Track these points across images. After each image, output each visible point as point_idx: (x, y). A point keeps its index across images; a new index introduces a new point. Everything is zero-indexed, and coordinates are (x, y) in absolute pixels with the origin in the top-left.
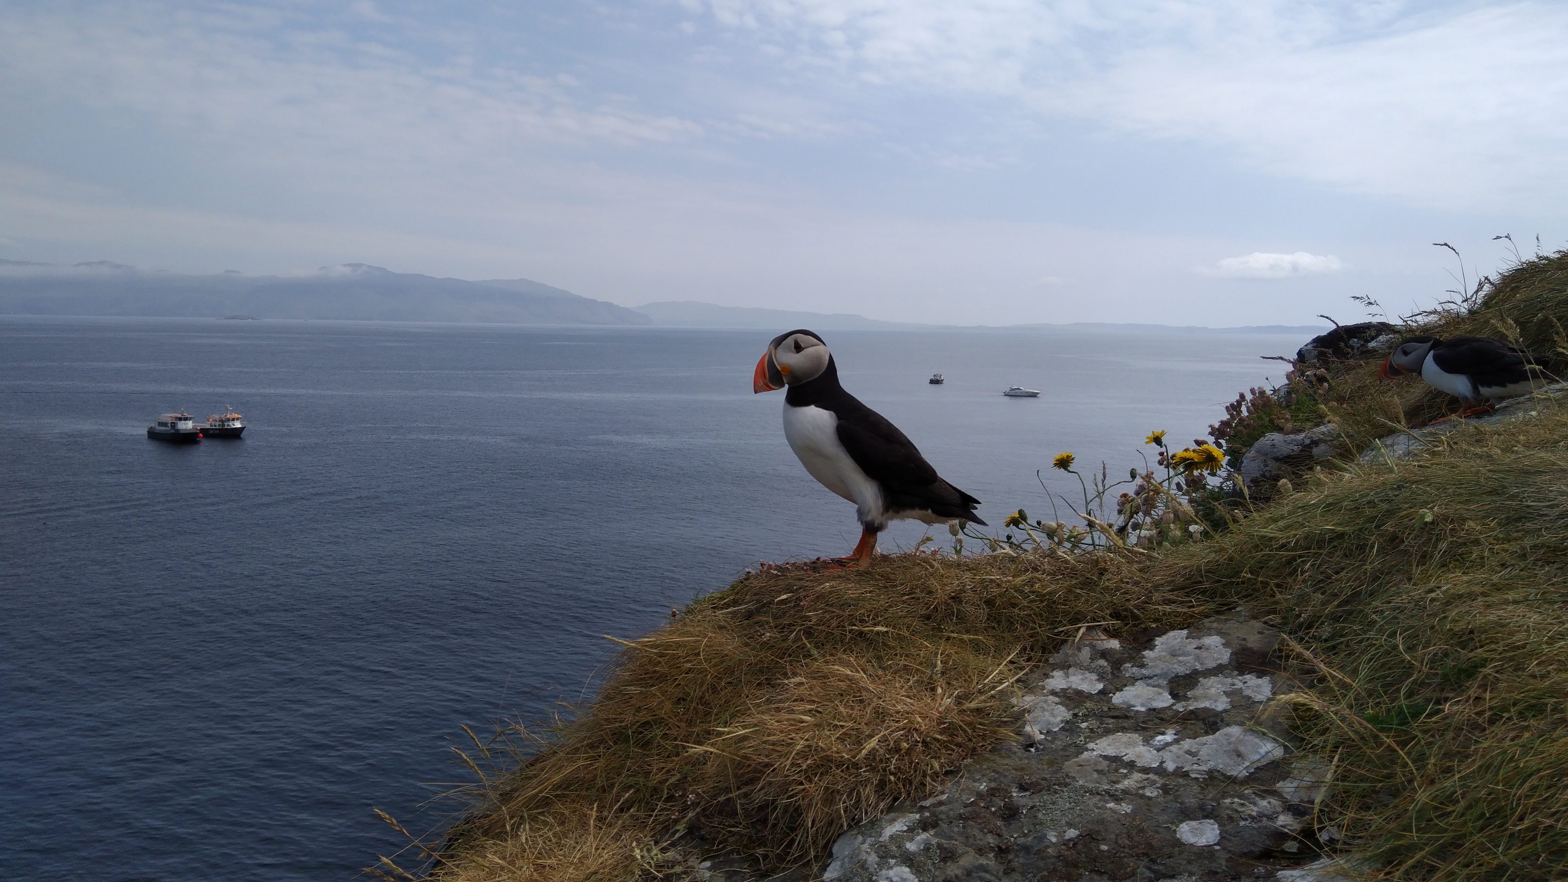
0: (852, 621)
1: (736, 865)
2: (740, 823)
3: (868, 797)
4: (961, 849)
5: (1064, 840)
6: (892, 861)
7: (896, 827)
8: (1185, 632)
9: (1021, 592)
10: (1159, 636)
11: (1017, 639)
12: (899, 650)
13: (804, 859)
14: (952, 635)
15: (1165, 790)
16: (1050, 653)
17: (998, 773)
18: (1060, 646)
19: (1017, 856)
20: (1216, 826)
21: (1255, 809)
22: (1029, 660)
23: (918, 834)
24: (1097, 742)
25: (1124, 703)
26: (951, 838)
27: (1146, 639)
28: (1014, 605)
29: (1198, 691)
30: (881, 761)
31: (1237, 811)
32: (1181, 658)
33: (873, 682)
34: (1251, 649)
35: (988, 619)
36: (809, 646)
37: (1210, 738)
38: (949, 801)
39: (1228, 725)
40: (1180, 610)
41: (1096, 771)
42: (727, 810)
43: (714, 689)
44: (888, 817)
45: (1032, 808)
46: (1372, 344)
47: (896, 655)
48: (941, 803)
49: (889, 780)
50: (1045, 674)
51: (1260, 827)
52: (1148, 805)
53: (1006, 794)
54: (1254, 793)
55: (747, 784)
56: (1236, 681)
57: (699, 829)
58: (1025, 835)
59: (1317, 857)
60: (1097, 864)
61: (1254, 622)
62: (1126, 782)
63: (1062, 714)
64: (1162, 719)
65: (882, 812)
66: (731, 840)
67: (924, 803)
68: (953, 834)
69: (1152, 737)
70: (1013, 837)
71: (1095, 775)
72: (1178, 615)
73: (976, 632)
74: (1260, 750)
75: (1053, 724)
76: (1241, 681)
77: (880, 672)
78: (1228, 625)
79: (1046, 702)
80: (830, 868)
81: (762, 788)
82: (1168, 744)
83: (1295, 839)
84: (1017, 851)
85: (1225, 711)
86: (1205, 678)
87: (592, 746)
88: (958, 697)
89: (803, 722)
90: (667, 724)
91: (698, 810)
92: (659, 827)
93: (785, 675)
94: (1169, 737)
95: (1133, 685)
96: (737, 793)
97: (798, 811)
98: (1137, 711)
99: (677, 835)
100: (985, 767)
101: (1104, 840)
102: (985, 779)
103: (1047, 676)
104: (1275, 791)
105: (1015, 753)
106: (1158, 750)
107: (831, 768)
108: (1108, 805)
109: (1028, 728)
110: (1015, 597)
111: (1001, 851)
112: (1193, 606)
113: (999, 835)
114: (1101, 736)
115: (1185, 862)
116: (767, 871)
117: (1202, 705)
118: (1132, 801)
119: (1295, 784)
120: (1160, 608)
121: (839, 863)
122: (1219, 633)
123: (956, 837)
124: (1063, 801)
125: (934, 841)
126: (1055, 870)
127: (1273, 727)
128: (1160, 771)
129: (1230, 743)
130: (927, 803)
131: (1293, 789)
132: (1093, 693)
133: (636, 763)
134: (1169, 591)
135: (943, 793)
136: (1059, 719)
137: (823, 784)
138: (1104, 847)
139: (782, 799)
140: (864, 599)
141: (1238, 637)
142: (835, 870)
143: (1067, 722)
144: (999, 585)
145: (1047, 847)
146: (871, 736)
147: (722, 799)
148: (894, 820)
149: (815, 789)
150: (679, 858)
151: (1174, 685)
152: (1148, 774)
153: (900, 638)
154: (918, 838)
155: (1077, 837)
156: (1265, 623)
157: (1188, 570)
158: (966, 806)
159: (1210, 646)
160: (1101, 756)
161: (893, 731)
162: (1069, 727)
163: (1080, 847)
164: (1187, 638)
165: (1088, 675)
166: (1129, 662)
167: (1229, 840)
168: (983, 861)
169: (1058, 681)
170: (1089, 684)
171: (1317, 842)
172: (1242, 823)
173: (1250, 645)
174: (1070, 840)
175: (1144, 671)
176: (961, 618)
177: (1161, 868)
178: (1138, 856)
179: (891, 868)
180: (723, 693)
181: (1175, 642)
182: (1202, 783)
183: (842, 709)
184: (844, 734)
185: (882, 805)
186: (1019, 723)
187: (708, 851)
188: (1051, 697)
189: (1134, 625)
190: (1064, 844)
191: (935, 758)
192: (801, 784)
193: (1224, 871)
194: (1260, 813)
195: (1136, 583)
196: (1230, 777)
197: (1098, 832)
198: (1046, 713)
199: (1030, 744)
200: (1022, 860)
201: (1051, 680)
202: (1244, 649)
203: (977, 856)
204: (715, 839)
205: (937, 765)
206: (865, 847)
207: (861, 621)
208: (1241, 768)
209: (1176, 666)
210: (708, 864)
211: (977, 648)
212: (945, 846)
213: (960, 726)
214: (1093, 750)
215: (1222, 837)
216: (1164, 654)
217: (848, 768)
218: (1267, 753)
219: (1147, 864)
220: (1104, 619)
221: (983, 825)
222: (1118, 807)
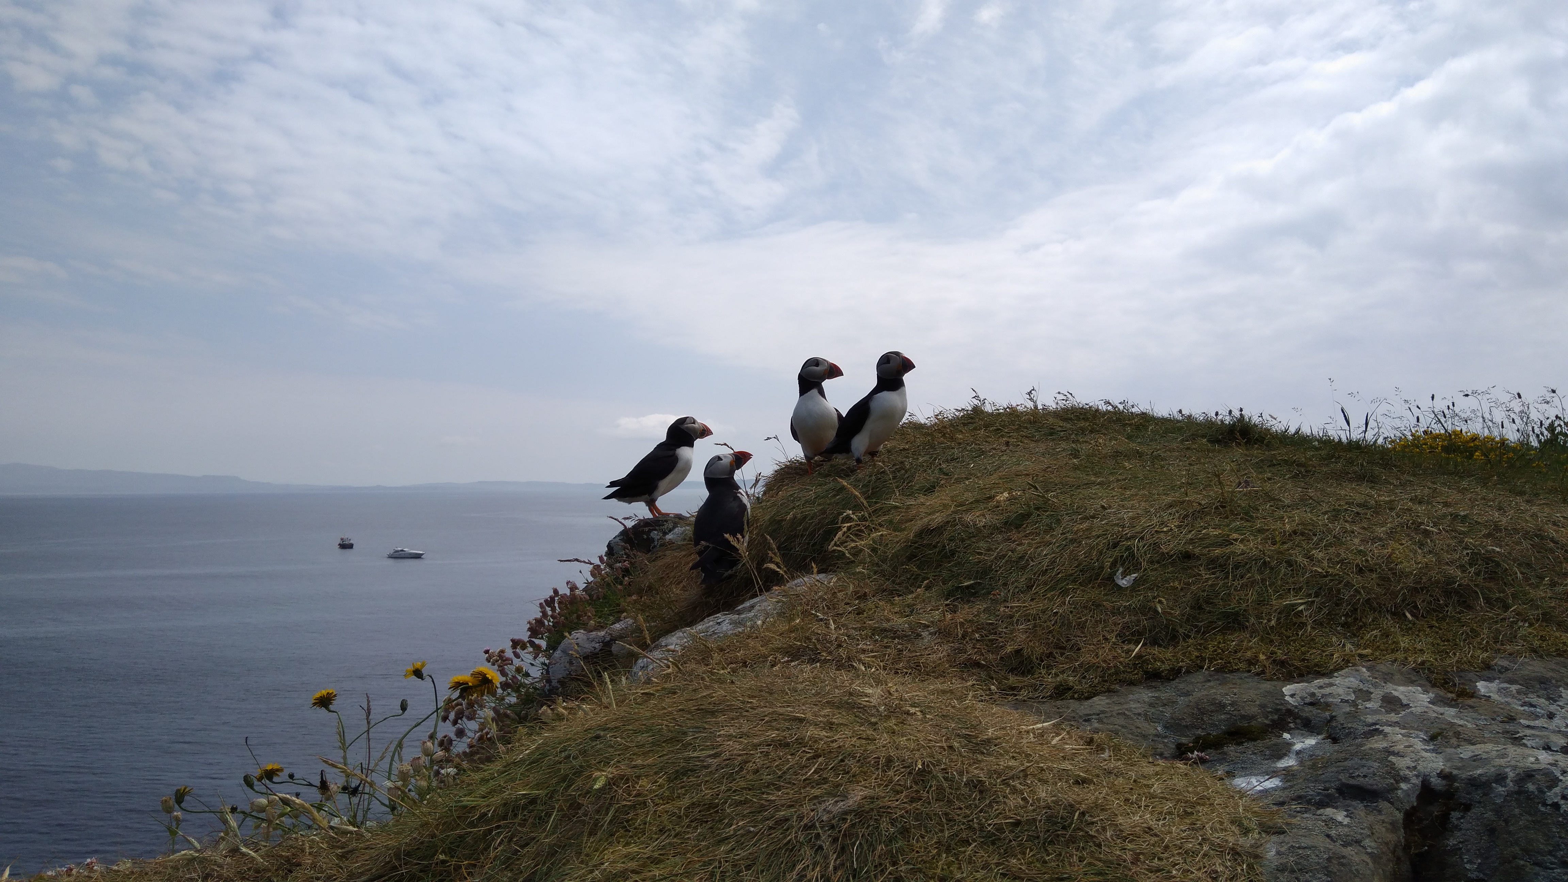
46: (669, 537)
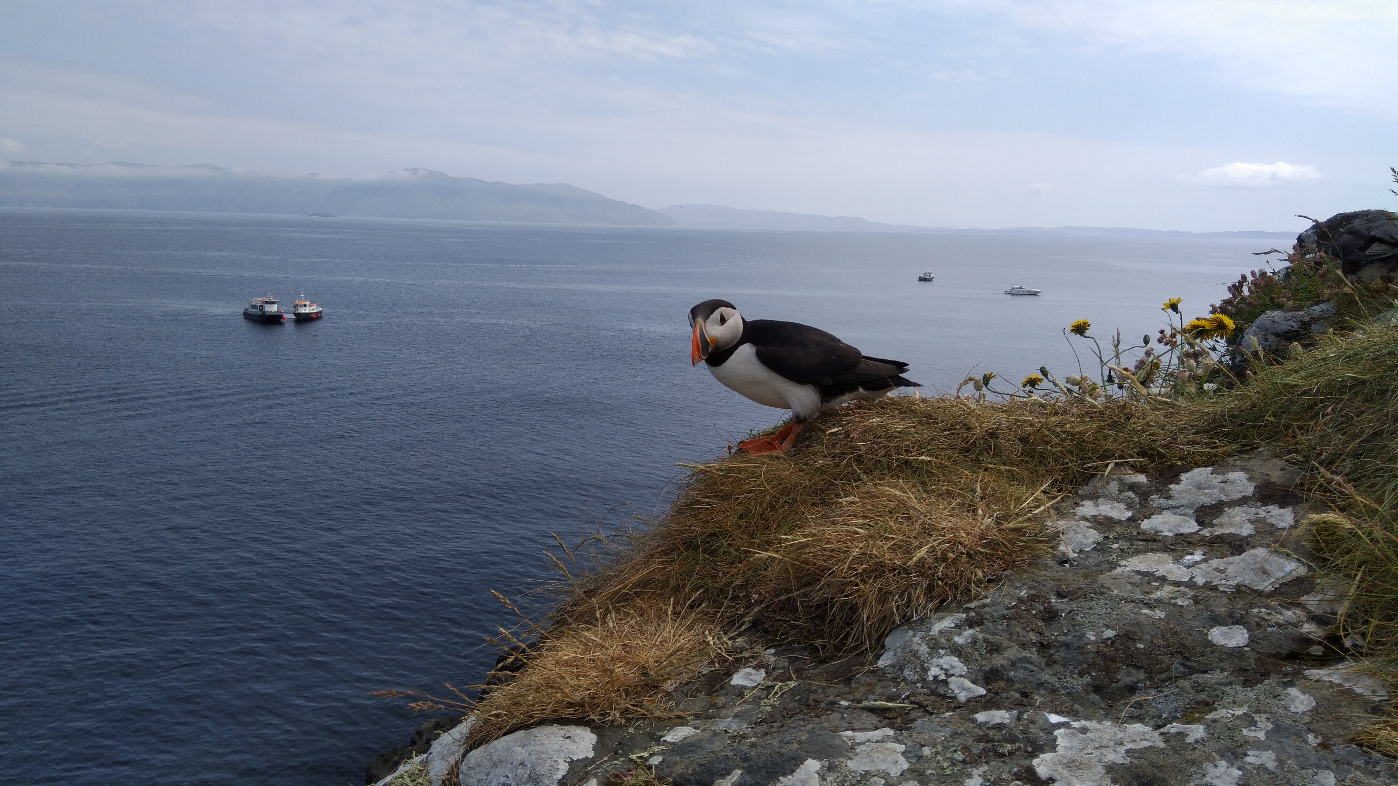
0: (898, 450)
1: (797, 652)
2: (801, 618)
3: (918, 598)
4: (1005, 643)
5: (1102, 639)
6: (942, 652)
7: (946, 623)
8: (1209, 469)
9: (1053, 431)
10: (1185, 472)
11: (1050, 472)
12: (941, 478)
13: (859, 649)
14: (990, 466)
15: (1196, 600)
16: (1079, 485)
17: (1037, 582)
18: (1089, 480)
19: (1058, 651)
20: (1246, 631)
21: (1281, 618)
22: (1059, 491)
23: (965, 630)
24: (1129, 560)
25: (1152, 529)
26: (996, 634)
27: (1171, 474)
28: (1047, 443)
29: (1223, 519)
30: (930, 568)
31: (1264, 619)
32: (1206, 491)
33: (919, 502)
34: (1274, 483)
35: (1022, 454)
36: (859, 472)
37: (1236, 558)
38: (993, 604)
39: (1254, 547)
40: (1203, 450)
41: (1130, 583)
42: (788, 607)
43: (773, 508)
44: (936, 616)
45: (1070, 612)
47: (939, 481)
48: (985, 606)
49: (938, 584)
50: (1075, 503)
51: (1286, 633)
52: (1180, 612)
53: (1046, 599)
54: (1280, 605)
55: (805, 586)
56: (1260, 511)
57: (763, 623)
58: (1065, 634)
59: (1341, 659)
60: (1134, 660)
61: (1276, 461)
62: (1159, 593)
63: (1093, 536)
64: (1189, 543)
65: (931, 611)
66: (792, 632)
67: (969, 605)
68: (997, 631)
69: (1181, 557)
70: (1054, 634)
71: (1129, 587)
72: (1202, 454)
73: (1012, 465)
74: (1285, 569)
75: (1085, 545)
76: (1264, 511)
77: (925, 495)
78: (1251, 462)
79: (1078, 525)
80: (884, 657)
81: (820, 589)
82: (1196, 563)
83: (1320, 643)
84: (1058, 647)
85: (1250, 536)
86: (1230, 507)
87: (664, 553)
88: (998, 518)
89: (857, 533)
90: (731, 536)
91: (763, 605)
92: (726, 621)
93: (838, 496)
94: (1198, 556)
95: (1160, 513)
96: (798, 593)
97: (854, 608)
98: (1165, 536)
99: (743, 628)
100: (1024, 577)
101: (1140, 639)
102: (1025, 587)
103: (1077, 504)
104: (1300, 604)
105: (1051, 567)
106: (1188, 567)
107: (884, 572)
108: (1143, 611)
109: (1062, 548)
110: (1047, 435)
111: (1043, 647)
112: (1217, 447)
113: (1040, 633)
114: (1132, 555)
115: (1217, 660)
116: (826, 658)
117: (1228, 531)
118: (1165, 608)
119: (1318, 598)
120: (1185, 447)
121: (891, 653)
122: (1243, 469)
123: (1000, 633)
124: (1100, 606)
125: (981, 636)
126: (1094, 664)
127: (1296, 549)
128: (1191, 584)
129: (1256, 562)
130: (972, 605)
131: (1317, 602)
132: (1123, 519)
133: (704, 567)
134: (1193, 434)
135: (986, 597)
136: (1091, 540)
137: (877, 585)
138: (1140, 646)
139: (840, 597)
140: (909, 433)
141: (1262, 473)
142: (888, 658)
143: (1099, 543)
144: (1031, 425)
145: (1087, 644)
146: (920, 547)
147: (783, 598)
148: (942, 618)
149: (870, 589)
150: (747, 646)
151: (1201, 514)
152: (1179, 587)
153: (941, 466)
154: (966, 633)
155: (1115, 636)
156: (1287, 461)
157: (1212, 416)
158: (1008, 608)
159: (1235, 480)
160: (1133, 571)
161: (940, 544)
162: (1101, 548)
163: (1117, 645)
164: (1212, 474)
165: (1116, 504)
166: (1156, 494)
167: (1257, 643)
168: (1026, 654)
169: (1088, 509)
170: (1119, 512)
171: (1341, 646)
172: (1269, 629)
173: (1272, 480)
174: (1108, 639)
175: (1170, 502)
176: (998, 453)
177: (1194, 664)
178: (1172, 654)
179: (942, 657)
180: (780, 511)
181: (1200, 477)
182: (1230, 595)
183: (891, 524)
184: (894, 545)
185: (930, 605)
186: (1054, 543)
187: (772, 641)
188: (1083, 522)
189: (1160, 463)
190: (1103, 642)
191: (979, 567)
192: (857, 585)
193: (1254, 669)
194: (1286, 621)
195: (1162, 427)
196: (1256, 591)
197: (1135, 633)
198: (1079, 536)
199: (1064, 561)
200: (1062, 655)
201: (1081, 508)
202: (1267, 483)
203: (1021, 650)
204: (777, 631)
205: (980, 574)
206: (916, 639)
207: (907, 451)
208: (1267, 584)
209: (1202, 497)
210: (772, 651)
211: (1012, 477)
212: (991, 640)
213: (1003, 543)
214: (1126, 566)
215: (1252, 641)
216: (1190, 487)
217: (899, 573)
218: (1291, 571)
219: (1181, 661)
220: (1132, 457)
221: (1025, 625)
222: (1153, 613)
